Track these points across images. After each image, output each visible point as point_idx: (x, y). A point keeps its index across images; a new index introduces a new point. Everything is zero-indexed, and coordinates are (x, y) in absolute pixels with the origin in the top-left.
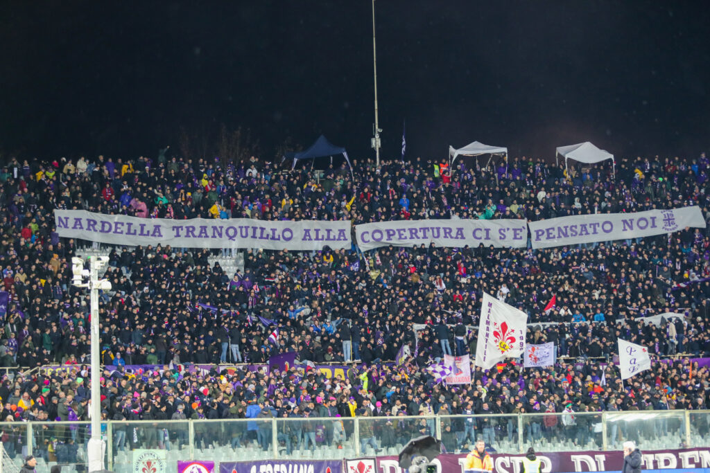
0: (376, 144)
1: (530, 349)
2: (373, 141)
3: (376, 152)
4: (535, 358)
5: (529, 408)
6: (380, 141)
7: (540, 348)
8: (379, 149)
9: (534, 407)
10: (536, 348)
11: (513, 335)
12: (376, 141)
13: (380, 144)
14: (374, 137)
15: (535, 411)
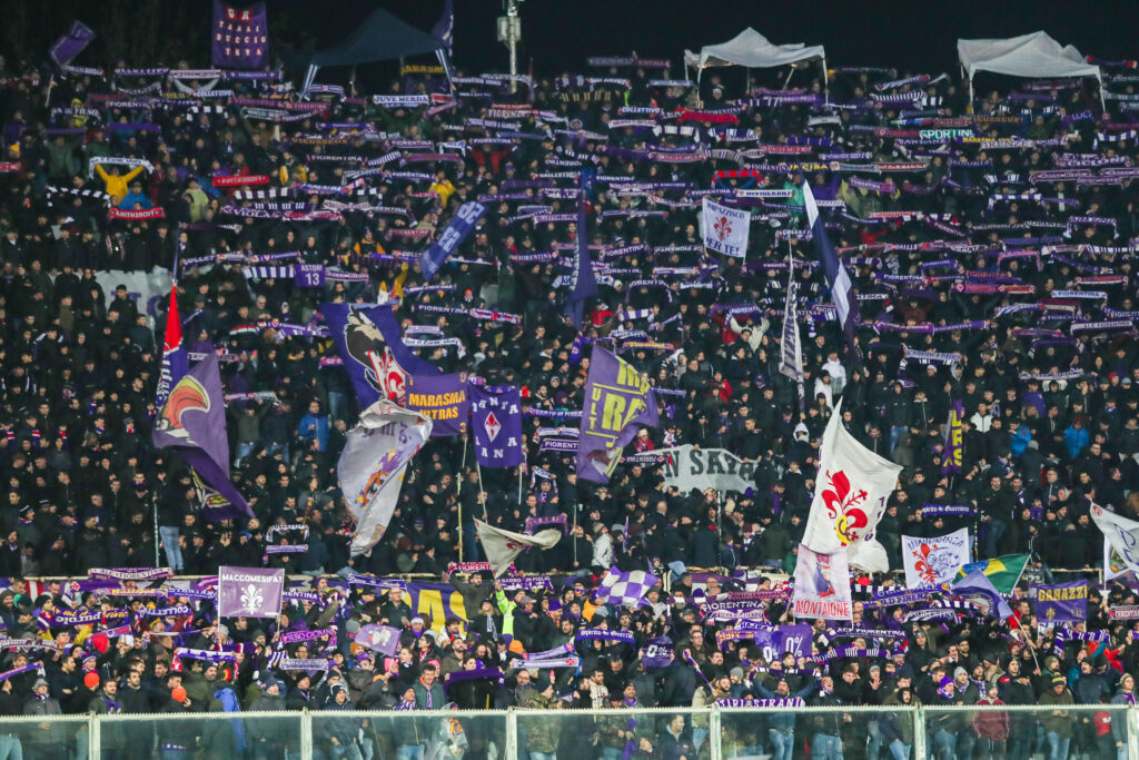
0: (508, 31)
1: (918, 549)
2: (503, 25)
3: (509, 52)
4: (929, 572)
5: (927, 693)
6: (518, 25)
7: (939, 545)
8: (518, 44)
9: (940, 691)
10: (930, 546)
11: (861, 505)
12: (509, 26)
13: (518, 33)
14: (504, 13)
15: (943, 700)
